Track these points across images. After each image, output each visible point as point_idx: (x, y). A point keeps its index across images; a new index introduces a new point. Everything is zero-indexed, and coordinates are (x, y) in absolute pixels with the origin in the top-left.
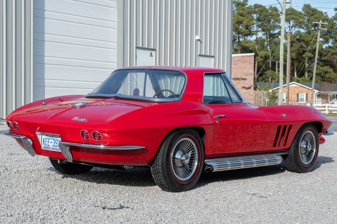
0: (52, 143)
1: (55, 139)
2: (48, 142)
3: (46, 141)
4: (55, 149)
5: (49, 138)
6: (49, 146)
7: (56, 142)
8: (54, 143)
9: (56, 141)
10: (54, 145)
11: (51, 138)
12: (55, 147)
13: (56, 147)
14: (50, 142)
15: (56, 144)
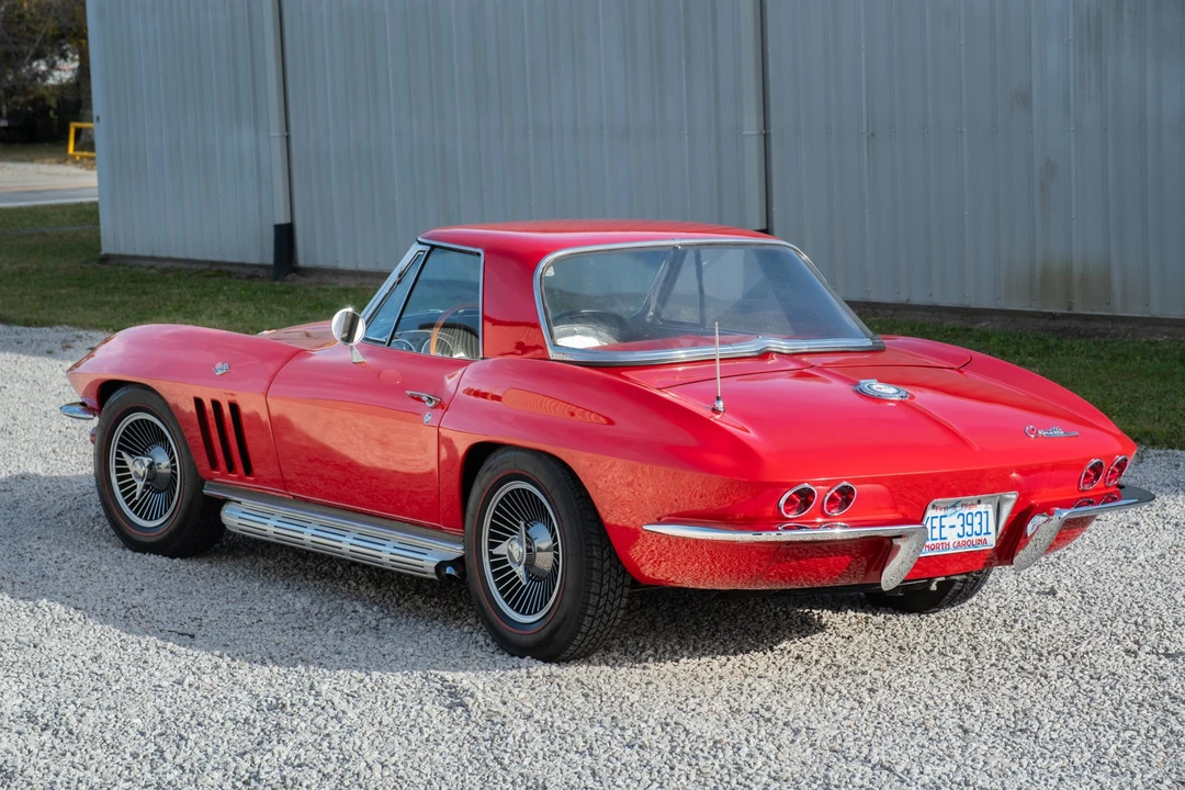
0: (954, 526)
1: (966, 511)
2: (941, 527)
3: (933, 528)
4: (965, 544)
5: (942, 513)
6: (945, 538)
7: (970, 522)
8: (963, 525)
9: (970, 516)
10: (961, 534)
11: (951, 511)
12: (966, 538)
13: (970, 538)
14: (947, 527)
15: (968, 529)
